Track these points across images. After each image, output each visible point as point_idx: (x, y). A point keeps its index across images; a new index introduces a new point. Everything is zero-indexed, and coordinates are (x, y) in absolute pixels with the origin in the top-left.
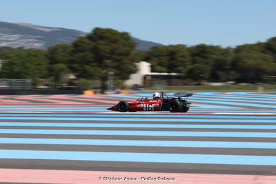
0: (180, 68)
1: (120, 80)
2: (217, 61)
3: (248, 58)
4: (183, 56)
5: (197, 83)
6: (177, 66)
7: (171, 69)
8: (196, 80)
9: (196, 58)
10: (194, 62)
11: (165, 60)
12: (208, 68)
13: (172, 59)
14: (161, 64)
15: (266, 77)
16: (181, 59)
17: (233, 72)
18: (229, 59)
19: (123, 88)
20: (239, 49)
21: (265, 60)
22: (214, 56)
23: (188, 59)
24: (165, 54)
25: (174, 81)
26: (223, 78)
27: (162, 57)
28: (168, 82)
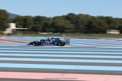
0: (28, 26)
1: (2, 31)
2: (45, 23)
3: (58, 22)
4: (30, 21)
5: (36, 33)
6: (27, 25)
7: (25, 26)
9: (36, 22)
10: (35, 23)
11: (22, 22)
12: (41, 26)
13: (25, 22)
14: (20, 24)
15: (67, 31)
18: (50, 22)
19: (3, 34)
20: (55, 18)
21: (66, 23)
22: (44, 21)
23: (32, 22)
24: (22, 20)
25: (26, 32)
26: (48, 31)
27: (20, 21)
28: (23, 32)
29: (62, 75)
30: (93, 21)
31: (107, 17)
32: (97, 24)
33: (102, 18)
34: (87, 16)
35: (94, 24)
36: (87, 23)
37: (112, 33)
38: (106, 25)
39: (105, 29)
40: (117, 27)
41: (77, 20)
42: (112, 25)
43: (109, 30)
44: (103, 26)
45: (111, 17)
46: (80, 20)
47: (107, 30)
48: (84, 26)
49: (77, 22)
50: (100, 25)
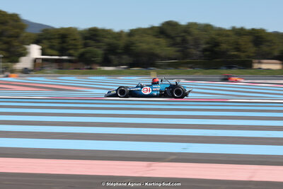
0: (71, 52)
1: (9, 64)
2: (109, 44)
3: (141, 42)
4: (74, 40)
5: (89, 67)
6: (69, 49)
7: (62, 52)
8: (88, 64)
9: (88, 41)
10: (86, 45)
11: (56, 42)
12: (100, 52)
13: (64, 42)
14: (52, 47)
15: (159, 62)
16: (73, 42)
17: (125, 57)
18: (122, 43)
19: (13, 71)
20: (132, 33)
21: (157, 44)
22: (106, 40)
23: (80, 42)
24: (56, 36)
25: (66, 65)
26: (116, 63)
27: (53, 41)
28: (59, 66)
29: (148, 166)
30: (221, 39)
31: (253, 29)
32: (229, 47)
33: (240, 32)
34: (207, 28)
35: (224, 46)
36: (208, 43)
37: (264, 66)
38: (252, 49)
39: (249, 57)
40: (276, 53)
41: (183, 36)
42: (265, 48)
43: (257, 61)
44: (244, 52)
45: (262, 31)
46: (189, 38)
47: (254, 61)
48: (200, 51)
49: (184, 41)
50: (238, 49)
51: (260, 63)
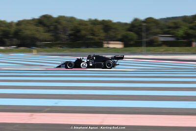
2: (4, 31)
3: (26, 30)
15: (39, 43)
18: (12, 30)
20: (19, 23)
21: (37, 31)
22: (1, 27)
26: (8, 44)
30: (81, 27)
31: (103, 20)
32: (88, 33)
33: (95, 22)
34: (72, 20)
35: (83, 32)
36: (72, 30)
37: (111, 46)
38: (102, 34)
39: (100, 39)
40: (119, 37)
41: (55, 25)
42: (111, 33)
43: (106, 42)
44: (97, 36)
45: (110, 22)
46: (59, 26)
47: (104, 42)
48: (67, 36)
49: (56, 28)
50: (93, 34)
51: (108, 43)
